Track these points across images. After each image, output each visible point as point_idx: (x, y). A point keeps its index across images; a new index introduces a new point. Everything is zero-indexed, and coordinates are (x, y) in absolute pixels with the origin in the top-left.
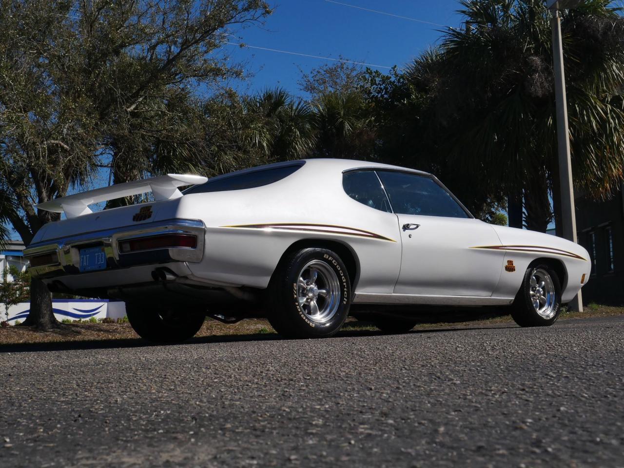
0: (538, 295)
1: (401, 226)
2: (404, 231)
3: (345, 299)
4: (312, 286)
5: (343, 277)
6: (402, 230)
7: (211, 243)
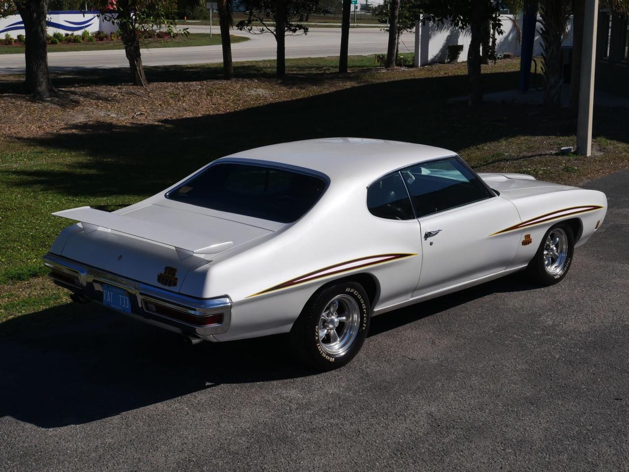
0: (551, 253)
1: (423, 235)
2: (426, 240)
3: (364, 325)
4: (333, 317)
5: (363, 305)
6: (423, 239)
7: (236, 316)
